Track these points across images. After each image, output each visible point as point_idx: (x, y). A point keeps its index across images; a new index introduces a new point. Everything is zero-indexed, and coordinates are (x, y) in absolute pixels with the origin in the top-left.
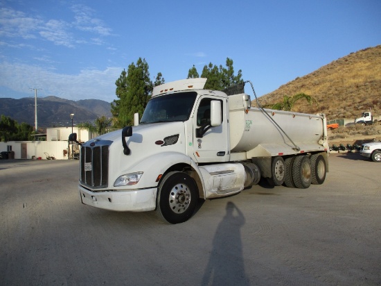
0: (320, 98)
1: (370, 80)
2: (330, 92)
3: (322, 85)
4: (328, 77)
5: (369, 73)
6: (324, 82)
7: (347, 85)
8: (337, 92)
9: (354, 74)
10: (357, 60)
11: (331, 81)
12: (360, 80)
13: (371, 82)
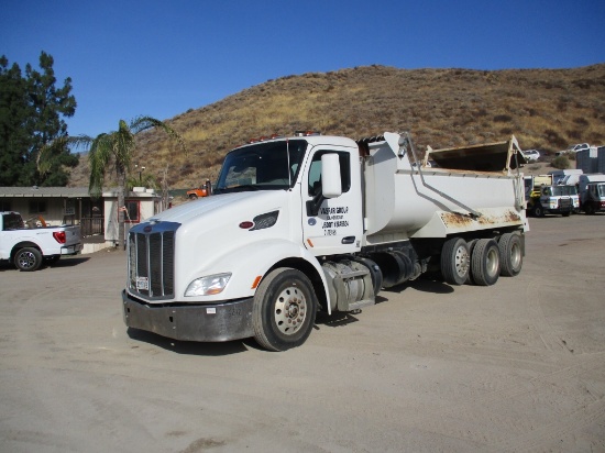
0: (220, 144)
1: (292, 121)
2: (236, 135)
3: (226, 124)
4: (235, 113)
5: (291, 111)
6: (228, 118)
7: (261, 126)
8: (245, 135)
9: (271, 110)
10: (277, 91)
11: (238, 118)
12: (278, 121)
13: (292, 124)
